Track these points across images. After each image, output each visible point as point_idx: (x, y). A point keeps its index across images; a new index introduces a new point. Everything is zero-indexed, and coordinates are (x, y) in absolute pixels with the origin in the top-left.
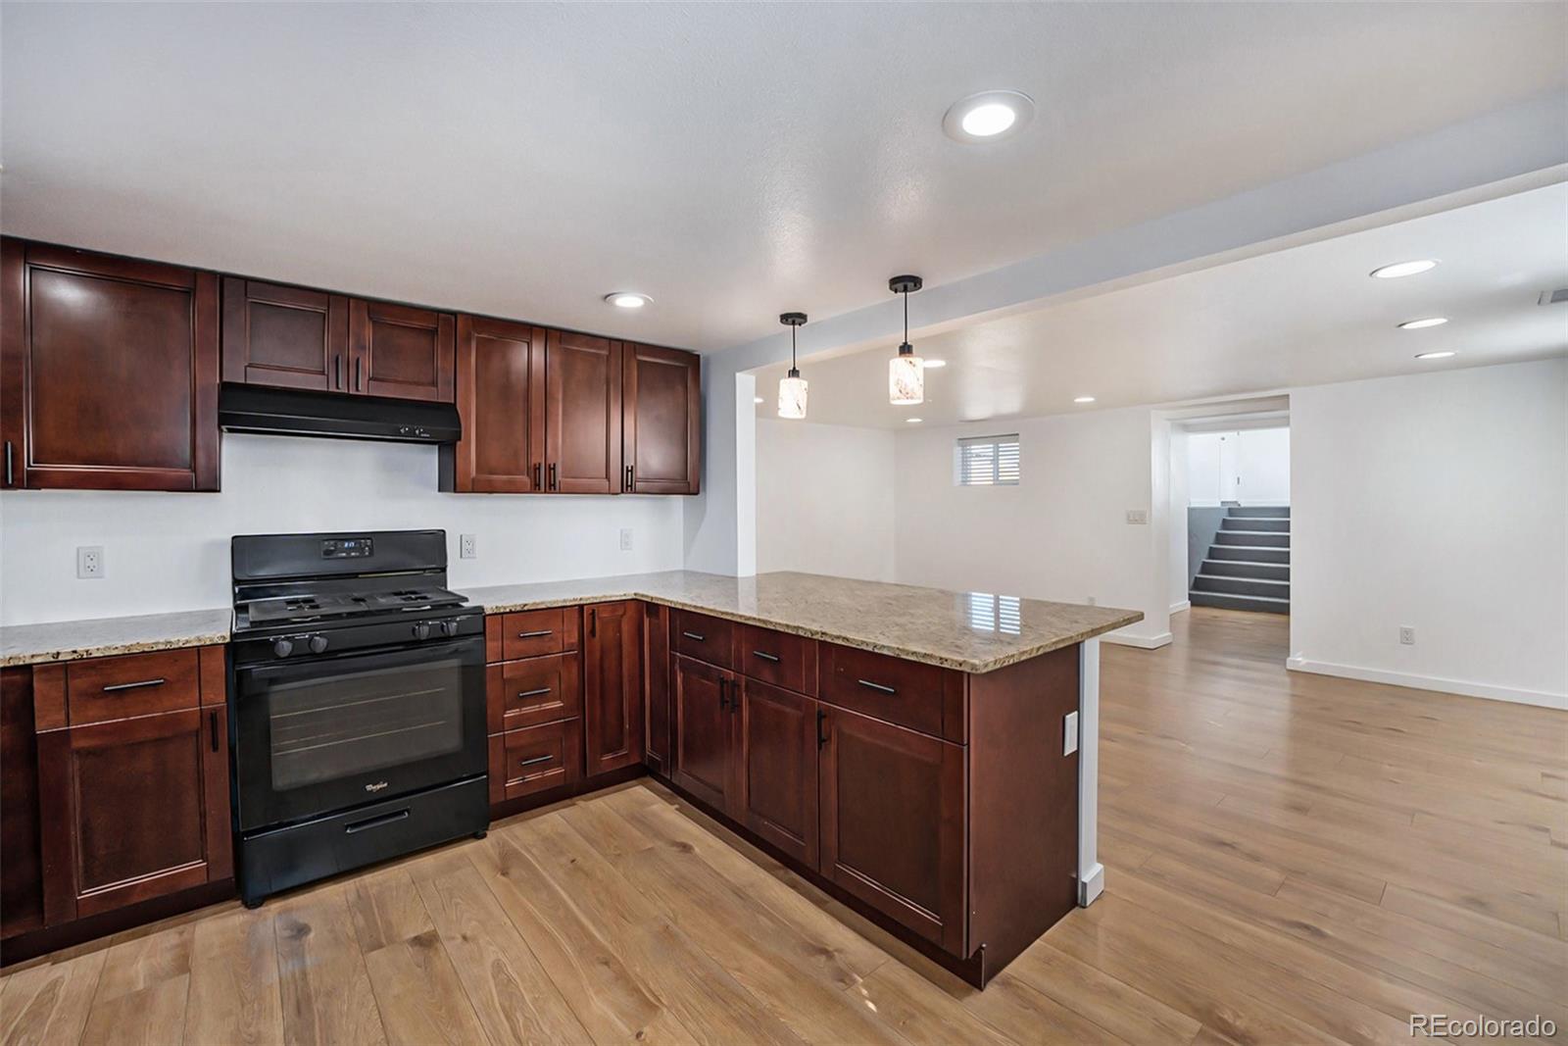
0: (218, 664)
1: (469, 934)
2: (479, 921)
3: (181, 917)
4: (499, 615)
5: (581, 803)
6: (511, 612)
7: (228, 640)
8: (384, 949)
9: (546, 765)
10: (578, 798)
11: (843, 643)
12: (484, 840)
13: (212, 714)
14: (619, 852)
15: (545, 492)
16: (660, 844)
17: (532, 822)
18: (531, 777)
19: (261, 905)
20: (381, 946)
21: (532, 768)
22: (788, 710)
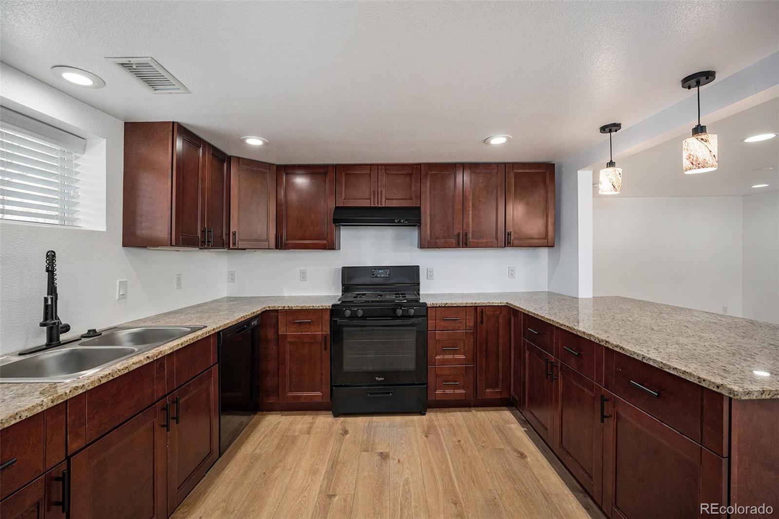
0: (327, 317)
1: (401, 460)
2: (407, 455)
3: (315, 412)
4: (435, 308)
5: (474, 412)
6: (439, 307)
7: (331, 308)
8: (368, 453)
9: (456, 387)
10: (473, 408)
11: (620, 351)
12: (424, 416)
13: (325, 336)
14: (483, 445)
15: (463, 247)
16: (508, 448)
17: (447, 414)
18: (447, 391)
19: (338, 417)
20: (368, 451)
21: (448, 387)
22: (586, 390)
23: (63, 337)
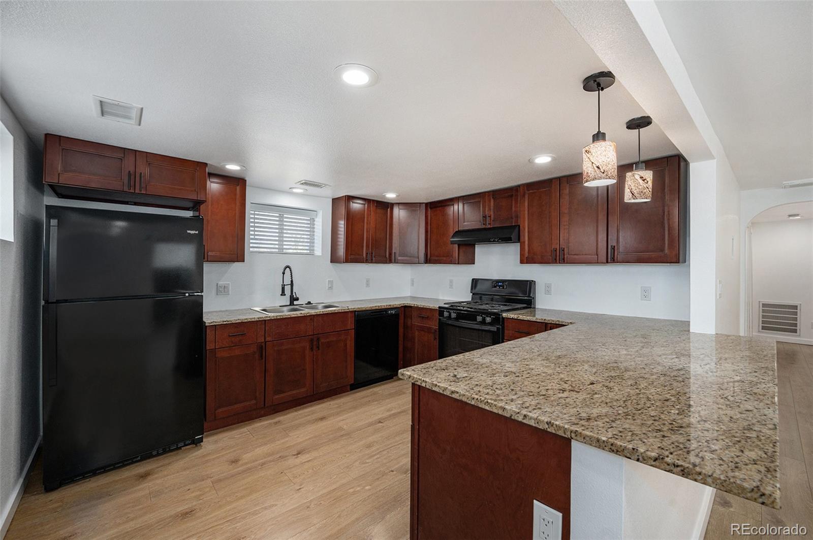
4: (509, 319)
6: (513, 318)
15: (559, 263)
23: (295, 303)
